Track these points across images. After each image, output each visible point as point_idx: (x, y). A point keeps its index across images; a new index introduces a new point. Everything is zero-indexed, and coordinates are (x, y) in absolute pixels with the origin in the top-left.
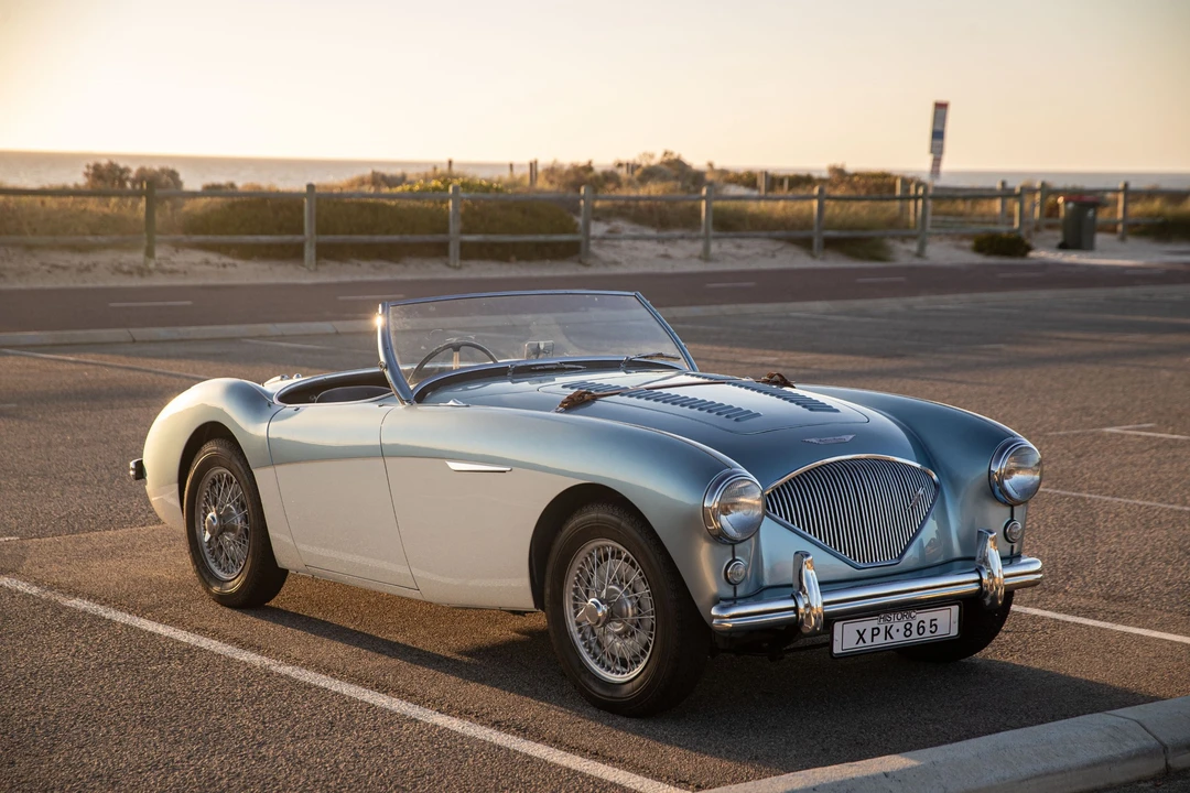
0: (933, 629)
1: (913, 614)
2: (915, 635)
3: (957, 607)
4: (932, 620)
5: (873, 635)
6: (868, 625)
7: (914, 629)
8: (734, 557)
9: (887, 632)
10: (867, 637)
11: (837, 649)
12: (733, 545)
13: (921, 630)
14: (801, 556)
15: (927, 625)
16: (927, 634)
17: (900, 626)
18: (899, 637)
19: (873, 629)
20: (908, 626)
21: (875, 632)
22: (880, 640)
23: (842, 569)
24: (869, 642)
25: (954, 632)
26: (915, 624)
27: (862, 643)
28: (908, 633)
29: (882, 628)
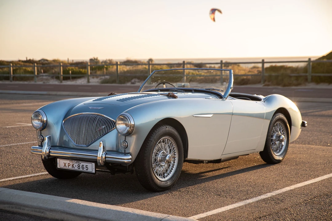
0: (87, 169)
1: (80, 162)
2: (81, 169)
3: (94, 163)
4: (86, 166)
5: (68, 166)
6: (67, 162)
7: (81, 167)
9: (73, 166)
10: (67, 165)
11: (58, 167)
13: (83, 168)
15: (85, 167)
16: (85, 169)
17: (77, 165)
18: (76, 168)
19: (68, 164)
20: (79, 166)
21: (69, 165)
22: (70, 168)
24: (67, 167)
25: (93, 171)
26: (81, 165)
27: (65, 167)
28: (79, 168)
29: (71, 164)
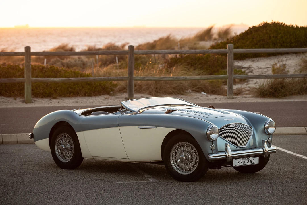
0: (253, 162)
1: (249, 158)
2: (250, 163)
3: (258, 157)
5: (241, 163)
6: (240, 160)
7: (249, 162)
8: (212, 144)
9: (244, 162)
10: (240, 163)
11: (234, 165)
12: (212, 141)
13: (251, 162)
14: (226, 145)
15: (252, 161)
16: (252, 163)
17: (247, 161)
18: (246, 163)
21: (242, 162)
22: (242, 164)
23: (234, 148)
24: (240, 164)
25: (258, 163)
26: (250, 160)
27: (239, 164)
28: (248, 162)
29: (243, 161)
